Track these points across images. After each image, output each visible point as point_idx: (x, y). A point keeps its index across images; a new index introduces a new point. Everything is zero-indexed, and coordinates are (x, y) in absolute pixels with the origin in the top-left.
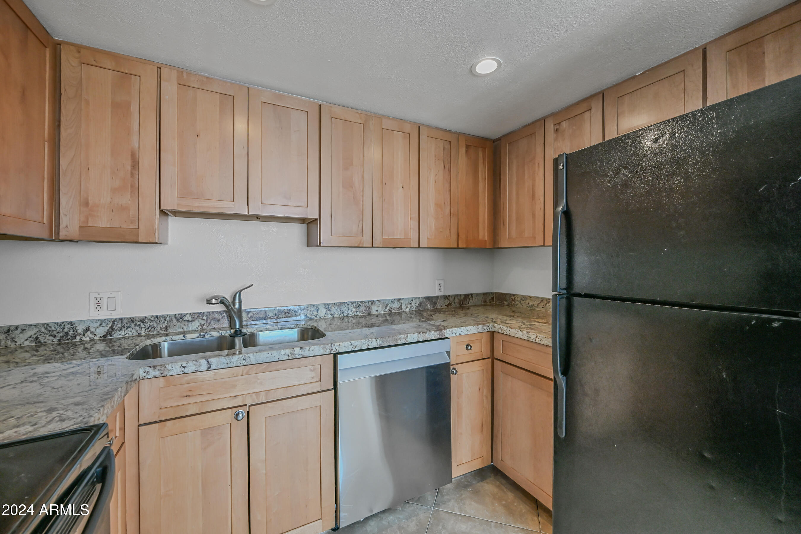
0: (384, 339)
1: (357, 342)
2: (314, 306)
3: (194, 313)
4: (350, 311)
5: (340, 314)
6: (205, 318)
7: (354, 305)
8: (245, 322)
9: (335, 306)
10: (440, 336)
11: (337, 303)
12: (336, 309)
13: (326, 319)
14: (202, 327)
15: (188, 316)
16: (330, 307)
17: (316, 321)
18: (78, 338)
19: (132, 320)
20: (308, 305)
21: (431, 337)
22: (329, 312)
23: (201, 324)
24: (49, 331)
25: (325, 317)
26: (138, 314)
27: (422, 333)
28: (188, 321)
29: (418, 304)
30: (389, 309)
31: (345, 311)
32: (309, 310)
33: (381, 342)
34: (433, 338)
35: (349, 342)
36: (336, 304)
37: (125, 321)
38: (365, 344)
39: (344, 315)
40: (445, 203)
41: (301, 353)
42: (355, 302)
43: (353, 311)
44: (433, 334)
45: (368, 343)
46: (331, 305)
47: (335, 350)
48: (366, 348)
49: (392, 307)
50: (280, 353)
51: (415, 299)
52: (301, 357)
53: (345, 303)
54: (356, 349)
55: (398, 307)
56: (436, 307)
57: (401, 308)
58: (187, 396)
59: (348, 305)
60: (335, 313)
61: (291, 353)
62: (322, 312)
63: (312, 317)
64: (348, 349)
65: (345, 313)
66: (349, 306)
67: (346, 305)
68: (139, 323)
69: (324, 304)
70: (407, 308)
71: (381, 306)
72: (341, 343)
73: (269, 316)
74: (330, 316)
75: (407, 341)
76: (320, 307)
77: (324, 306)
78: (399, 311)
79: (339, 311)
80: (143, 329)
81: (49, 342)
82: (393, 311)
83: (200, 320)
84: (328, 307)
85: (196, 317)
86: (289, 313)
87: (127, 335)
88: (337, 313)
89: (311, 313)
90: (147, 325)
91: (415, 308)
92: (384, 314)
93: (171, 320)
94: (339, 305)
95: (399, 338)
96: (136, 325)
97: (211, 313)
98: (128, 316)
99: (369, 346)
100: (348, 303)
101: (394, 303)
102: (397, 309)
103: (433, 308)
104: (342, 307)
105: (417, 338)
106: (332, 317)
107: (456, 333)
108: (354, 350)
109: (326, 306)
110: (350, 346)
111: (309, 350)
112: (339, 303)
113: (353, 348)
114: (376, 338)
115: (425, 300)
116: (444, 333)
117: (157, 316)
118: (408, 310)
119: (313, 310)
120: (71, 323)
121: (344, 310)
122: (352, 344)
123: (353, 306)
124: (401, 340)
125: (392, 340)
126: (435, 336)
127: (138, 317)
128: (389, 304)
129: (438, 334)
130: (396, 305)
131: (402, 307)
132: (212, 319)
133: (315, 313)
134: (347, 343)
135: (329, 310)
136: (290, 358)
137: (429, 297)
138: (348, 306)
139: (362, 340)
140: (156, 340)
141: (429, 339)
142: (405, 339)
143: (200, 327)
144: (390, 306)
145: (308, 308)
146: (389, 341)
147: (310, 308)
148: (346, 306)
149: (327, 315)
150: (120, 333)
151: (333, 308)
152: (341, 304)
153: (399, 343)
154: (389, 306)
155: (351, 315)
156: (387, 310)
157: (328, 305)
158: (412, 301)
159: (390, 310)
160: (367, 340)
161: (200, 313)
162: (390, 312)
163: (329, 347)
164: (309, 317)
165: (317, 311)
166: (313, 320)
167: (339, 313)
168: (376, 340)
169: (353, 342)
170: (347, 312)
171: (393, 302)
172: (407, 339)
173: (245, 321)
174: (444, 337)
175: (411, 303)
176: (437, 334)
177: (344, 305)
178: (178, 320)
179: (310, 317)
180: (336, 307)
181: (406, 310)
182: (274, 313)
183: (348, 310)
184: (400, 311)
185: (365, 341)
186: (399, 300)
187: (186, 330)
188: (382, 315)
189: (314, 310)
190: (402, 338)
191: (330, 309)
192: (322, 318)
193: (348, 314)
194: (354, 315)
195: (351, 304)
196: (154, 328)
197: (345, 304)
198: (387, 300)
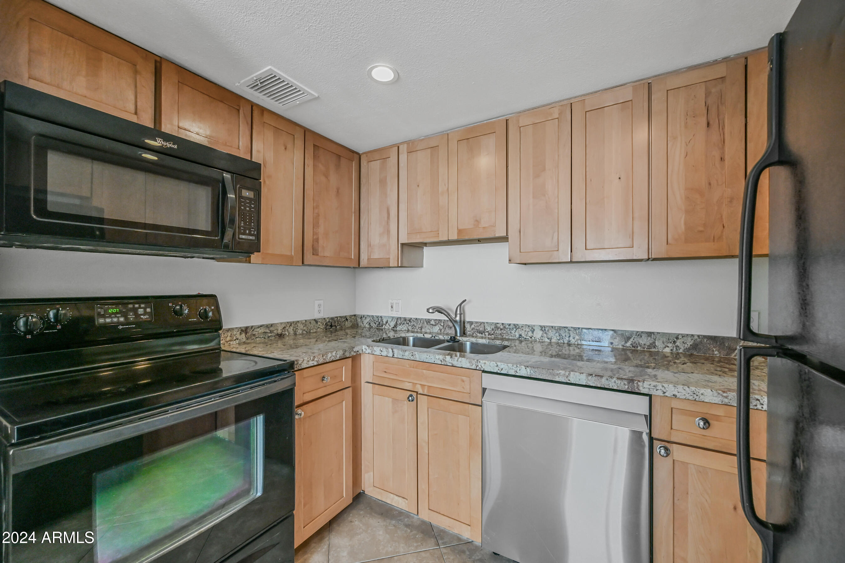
0: (536, 370)
1: (504, 364)
2: (529, 326)
3: (436, 320)
4: (571, 338)
5: (559, 340)
6: (442, 324)
7: (578, 331)
8: (469, 333)
9: (552, 330)
10: (628, 387)
11: (555, 327)
12: (554, 333)
13: (542, 342)
14: (441, 331)
15: (433, 321)
16: (547, 330)
17: (532, 343)
18: (384, 326)
19: (405, 319)
20: (523, 325)
21: (611, 385)
22: (545, 335)
23: (440, 328)
24: (374, 320)
25: (541, 340)
26: (408, 316)
27: (594, 375)
28: (433, 325)
29: (689, 345)
30: (631, 344)
31: (566, 337)
32: (524, 330)
33: (532, 372)
34: (615, 388)
35: (494, 363)
36: (553, 327)
37: (402, 319)
38: (513, 369)
39: (563, 341)
40: (710, 184)
41: (451, 361)
42: (579, 328)
43: (575, 339)
44: (615, 382)
45: (516, 369)
46: (548, 328)
47: (481, 367)
48: (514, 374)
49: (637, 342)
50: (435, 357)
51: (683, 337)
52: (451, 365)
53: (565, 327)
54: (502, 372)
55: (648, 344)
56: (733, 355)
57: (653, 345)
58: (385, 372)
59: (569, 330)
60: (553, 338)
61: (443, 359)
62: (538, 334)
63: (527, 338)
64: (494, 369)
65: (565, 339)
66: (571, 332)
67: (567, 330)
68: (408, 322)
69: (540, 325)
70: (667, 348)
71: (617, 338)
72: (486, 362)
73: (487, 330)
74: (547, 340)
75: (569, 380)
76: (535, 328)
77: (540, 328)
78: (651, 350)
79: (558, 335)
80: (410, 326)
81: (374, 327)
82: (639, 348)
83: (439, 325)
84: (545, 330)
85: (437, 322)
86: (504, 330)
87: (403, 329)
88: (555, 337)
89: (526, 333)
90: (412, 324)
91: (684, 351)
92: (623, 350)
93: (423, 323)
94: (559, 329)
95: (557, 374)
96: (407, 323)
97: (446, 321)
98: (404, 317)
99: (517, 372)
100: (568, 328)
101: (641, 337)
102: (647, 347)
103: (726, 356)
104: (562, 332)
105: (585, 380)
106: (549, 341)
107: (665, 391)
108: (500, 372)
109: (542, 328)
110: (495, 367)
111: (457, 361)
112: (557, 327)
113: (499, 370)
114: (526, 367)
115: (705, 340)
116: (638, 385)
117: (416, 319)
118: (667, 350)
119: (527, 330)
120: (381, 317)
121: (564, 335)
122: (497, 366)
123: (576, 332)
124: (560, 377)
125: (547, 374)
126: (619, 385)
127: (408, 318)
128: (633, 338)
129: (625, 384)
130: (644, 341)
131: (656, 344)
132: (447, 326)
133: (530, 334)
134: (492, 362)
135: (546, 333)
136: (442, 364)
137: (715, 337)
138: (569, 332)
139: (509, 365)
140: (408, 335)
141: (608, 387)
142: (567, 377)
143: (439, 331)
144: (634, 341)
145: (523, 328)
146: (543, 374)
147: (525, 328)
148: (567, 332)
149: (543, 338)
150: (400, 327)
151: (550, 331)
152: (560, 328)
153: (557, 379)
154: (631, 340)
155: (573, 343)
156: (628, 344)
157: (545, 328)
158: (677, 338)
159: (633, 346)
160: (515, 366)
161: (439, 320)
162: (633, 348)
163: (474, 363)
164: (523, 337)
165: (533, 333)
166: (528, 341)
167: (558, 338)
168: (526, 369)
169: (499, 364)
170: (567, 339)
171: (638, 335)
172: (569, 378)
173: (469, 331)
174: (637, 391)
175: (674, 342)
176: (622, 383)
177: (563, 330)
178: (427, 323)
179: (525, 337)
180: (555, 331)
181: (664, 351)
182: (492, 328)
183: (569, 337)
184: (653, 350)
185: (512, 366)
186: (650, 334)
187: (431, 331)
188: (620, 350)
189: (529, 330)
190: (562, 374)
191: (548, 333)
192: (538, 340)
193: (569, 341)
194: (578, 343)
195: (572, 329)
196: (415, 326)
197: (565, 329)
198: (628, 331)
